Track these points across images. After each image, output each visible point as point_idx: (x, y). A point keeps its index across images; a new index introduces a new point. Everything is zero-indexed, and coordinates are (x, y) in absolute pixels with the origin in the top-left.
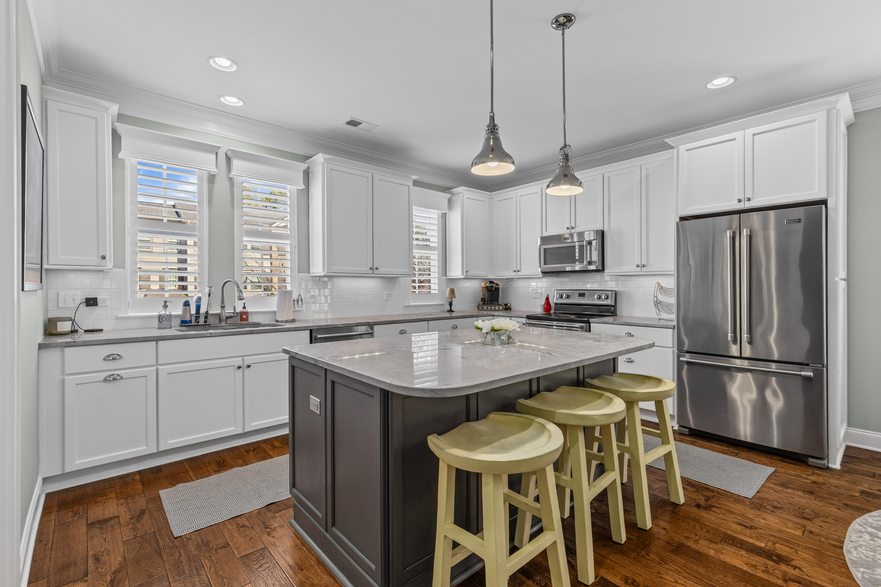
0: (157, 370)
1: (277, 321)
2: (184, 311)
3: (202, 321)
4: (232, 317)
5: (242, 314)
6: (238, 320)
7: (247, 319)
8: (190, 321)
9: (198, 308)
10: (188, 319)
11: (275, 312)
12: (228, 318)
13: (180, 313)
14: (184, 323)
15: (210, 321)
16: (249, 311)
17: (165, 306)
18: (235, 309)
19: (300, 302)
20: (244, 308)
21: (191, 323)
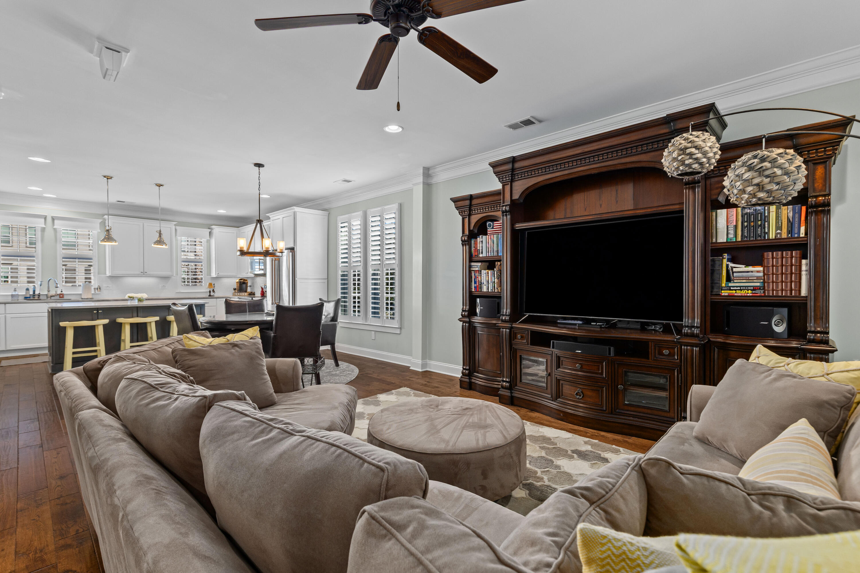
0: (5, 316)
1: (82, 299)
2: (26, 293)
3: (36, 298)
4: (54, 296)
5: (60, 294)
6: (58, 297)
7: (63, 297)
8: (30, 298)
9: (34, 291)
10: (28, 296)
11: (81, 294)
12: (51, 296)
13: (24, 293)
14: (26, 298)
15: (41, 297)
16: (64, 293)
17: (15, 290)
18: (56, 292)
19: (99, 289)
20: (62, 292)
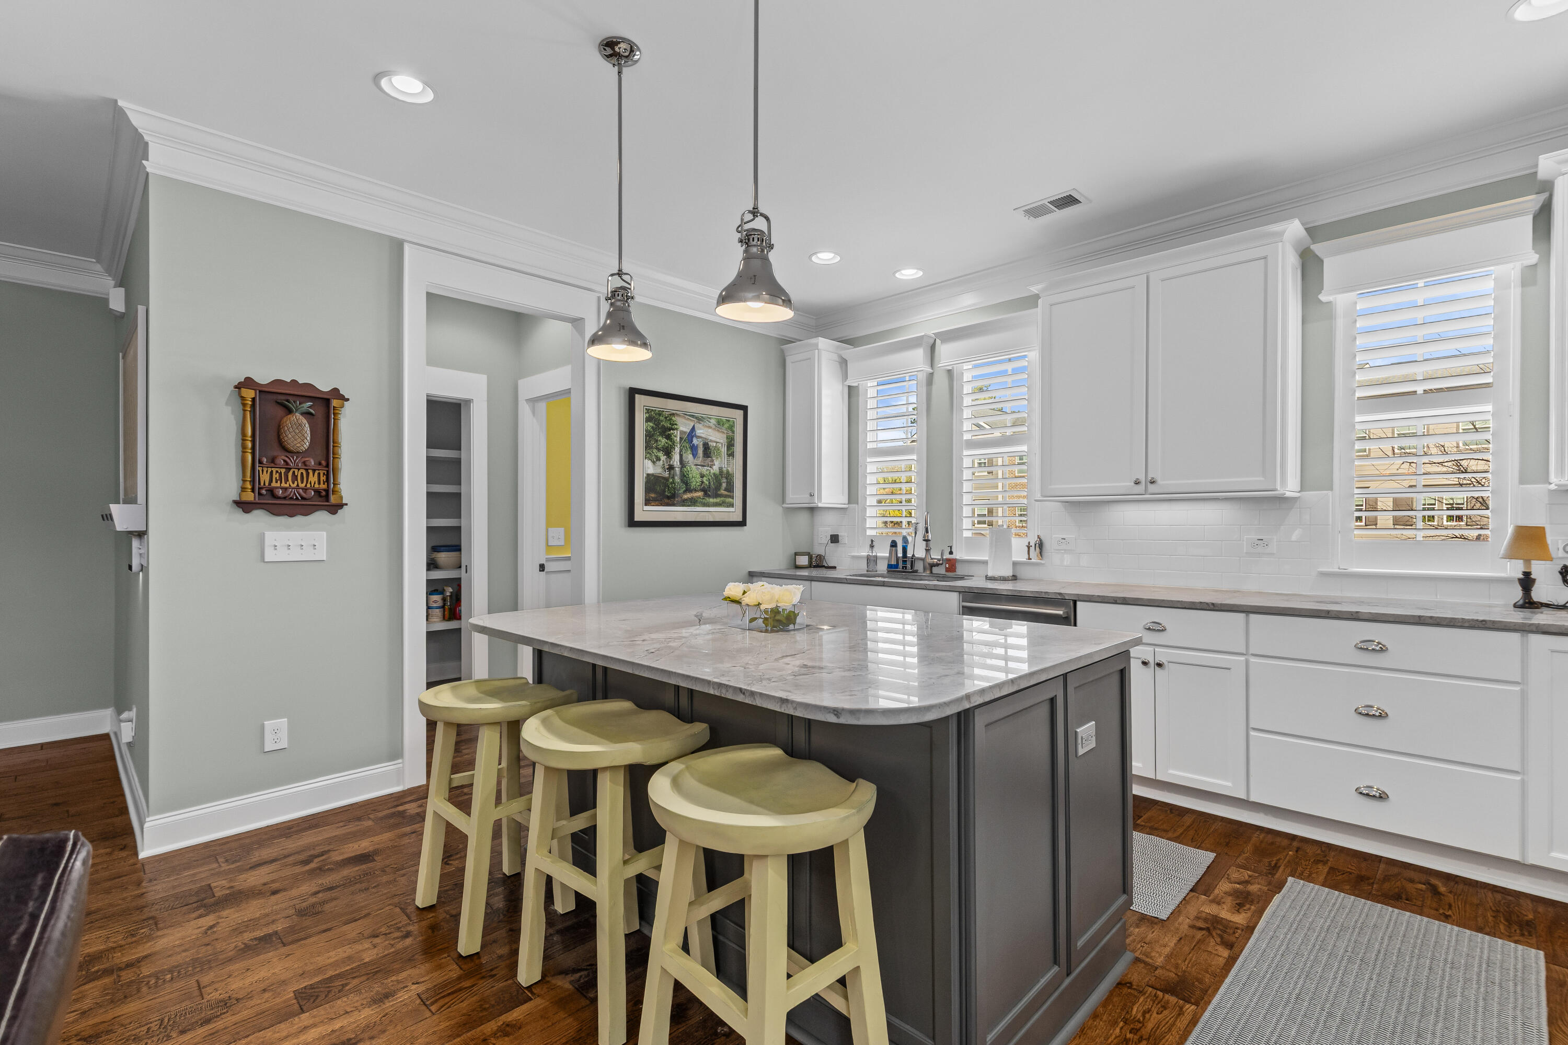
2: (891, 553)
3: (908, 566)
4: (936, 565)
5: (947, 561)
6: (943, 570)
8: (897, 566)
9: (905, 550)
10: (895, 564)
12: (932, 565)
14: (890, 568)
15: (917, 567)
16: (958, 558)
17: (872, 546)
18: (941, 554)
19: (1039, 548)
20: (951, 553)
21: (897, 568)
